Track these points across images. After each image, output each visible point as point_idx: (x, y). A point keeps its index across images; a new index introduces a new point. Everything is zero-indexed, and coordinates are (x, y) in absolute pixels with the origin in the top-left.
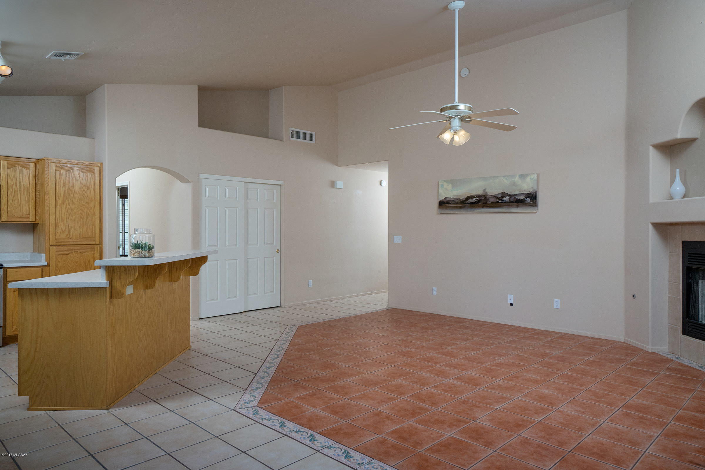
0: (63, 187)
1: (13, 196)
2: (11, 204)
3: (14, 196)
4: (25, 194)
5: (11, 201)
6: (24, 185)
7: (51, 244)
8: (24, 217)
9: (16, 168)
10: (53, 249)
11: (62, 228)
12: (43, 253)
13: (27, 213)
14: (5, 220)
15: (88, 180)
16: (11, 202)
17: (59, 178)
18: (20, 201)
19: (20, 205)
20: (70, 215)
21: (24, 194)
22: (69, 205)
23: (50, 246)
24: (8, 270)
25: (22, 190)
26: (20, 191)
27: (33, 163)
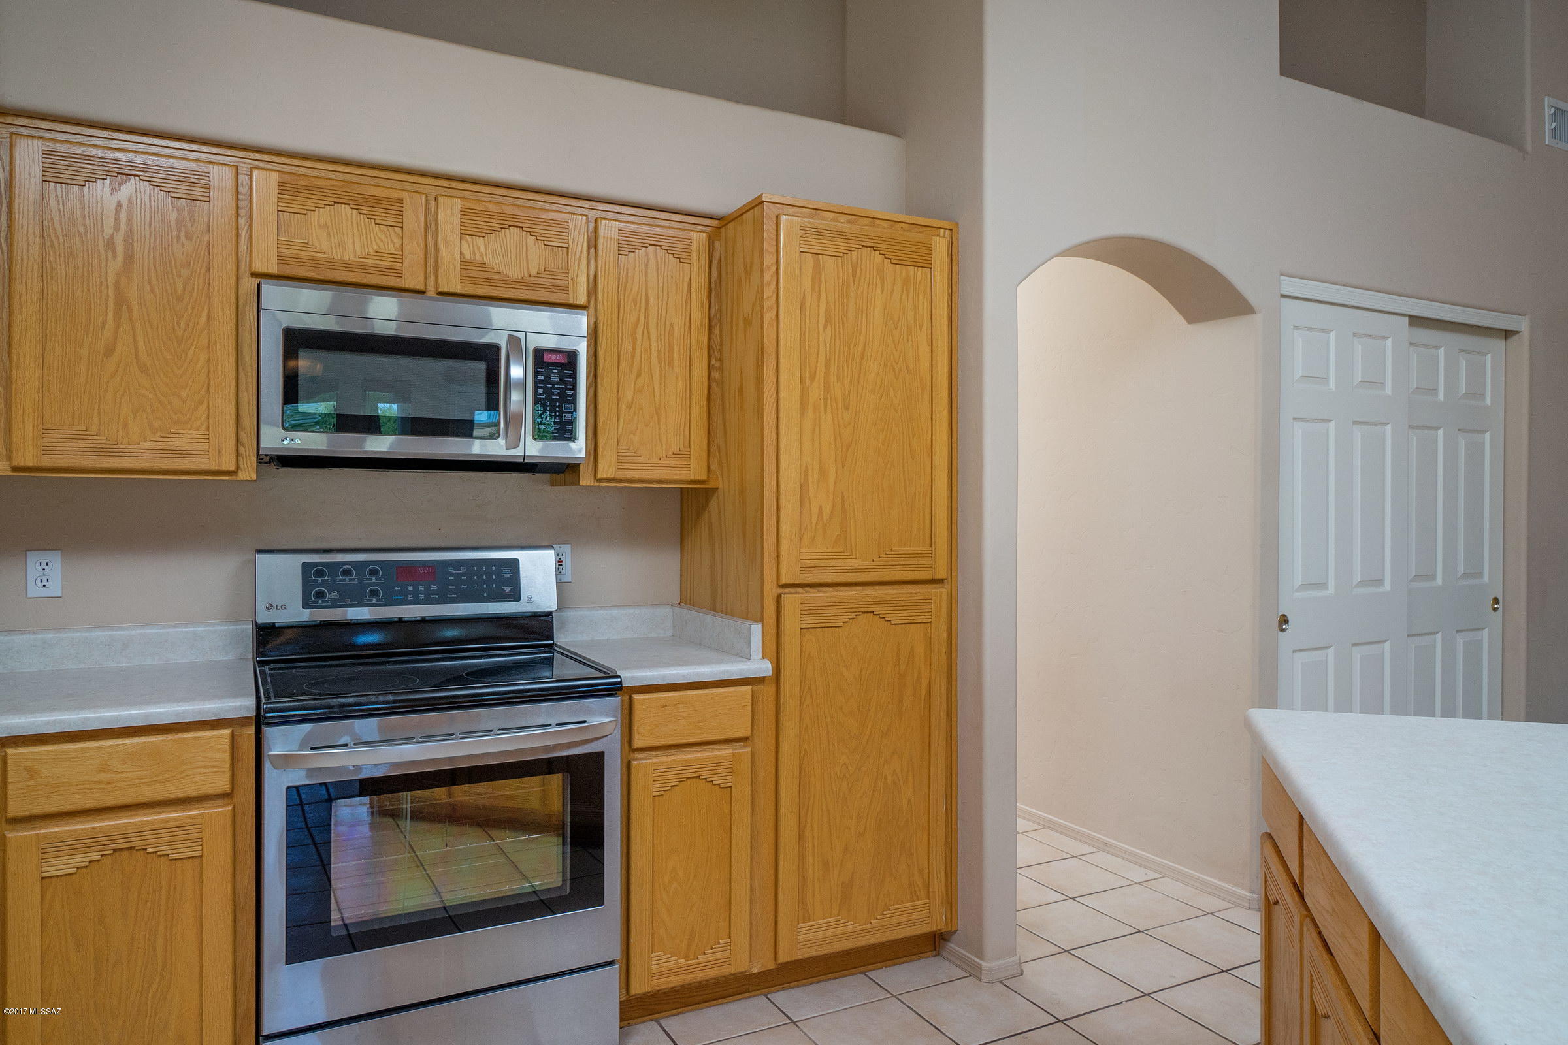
0: (825, 327)
1: (635, 370)
2: (629, 407)
3: (639, 375)
4: (676, 363)
5: (629, 396)
6: (672, 325)
7: (784, 581)
8: (671, 461)
9: (647, 255)
10: (792, 600)
11: (820, 508)
12: (755, 621)
13: (682, 446)
14: (608, 476)
15: (911, 297)
16: (630, 400)
17: (813, 289)
18: (657, 394)
19: (658, 414)
20: (848, 449)
21: (671, 364)
22: (847, 408)
23: (779, 591)
24: (636, 697)
25: (667, 349)
26: (659, 352)
27: (704, 235)
